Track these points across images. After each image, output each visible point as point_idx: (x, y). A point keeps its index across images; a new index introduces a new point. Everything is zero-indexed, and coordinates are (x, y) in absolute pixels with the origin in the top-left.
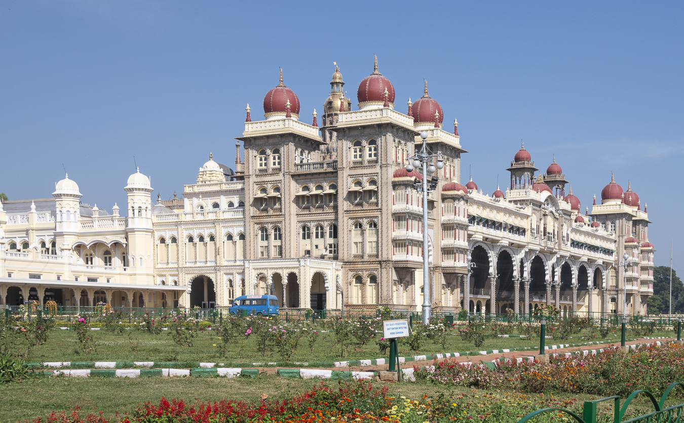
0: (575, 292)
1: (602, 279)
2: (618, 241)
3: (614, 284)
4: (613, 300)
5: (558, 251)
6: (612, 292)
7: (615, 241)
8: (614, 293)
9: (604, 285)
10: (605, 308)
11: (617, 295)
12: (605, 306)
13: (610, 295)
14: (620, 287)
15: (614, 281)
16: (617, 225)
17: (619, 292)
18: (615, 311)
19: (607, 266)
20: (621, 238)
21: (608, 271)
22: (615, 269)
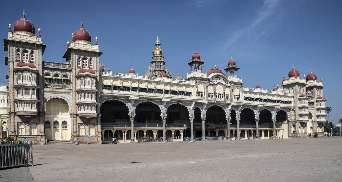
0: (274, 123)
1: (287, 116)
2: (294, 97)
3: (294, 118)
4: (294, 126)
5: (231, 103)
6: (293, 122)
7: (293, 97)
8: (294, 122)
9: (289, 119)
10: (289, 130)
11: (295, 123)
12: (289, 129)
13: (292, 123)
14: (296, 119)
15: (294, 116)
16: (294, 89)
17: (296, 122)
18: (295, 131)
19: (290, 110)
20: (296, 95)
21: (290, 112)
22: (294, 111)
